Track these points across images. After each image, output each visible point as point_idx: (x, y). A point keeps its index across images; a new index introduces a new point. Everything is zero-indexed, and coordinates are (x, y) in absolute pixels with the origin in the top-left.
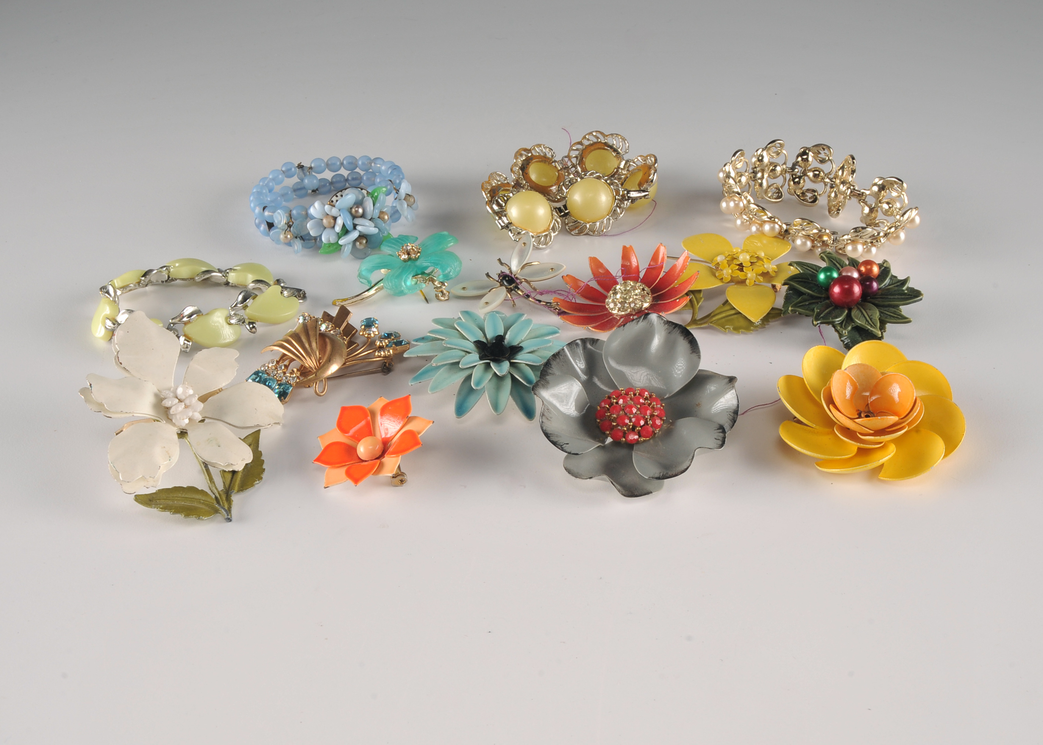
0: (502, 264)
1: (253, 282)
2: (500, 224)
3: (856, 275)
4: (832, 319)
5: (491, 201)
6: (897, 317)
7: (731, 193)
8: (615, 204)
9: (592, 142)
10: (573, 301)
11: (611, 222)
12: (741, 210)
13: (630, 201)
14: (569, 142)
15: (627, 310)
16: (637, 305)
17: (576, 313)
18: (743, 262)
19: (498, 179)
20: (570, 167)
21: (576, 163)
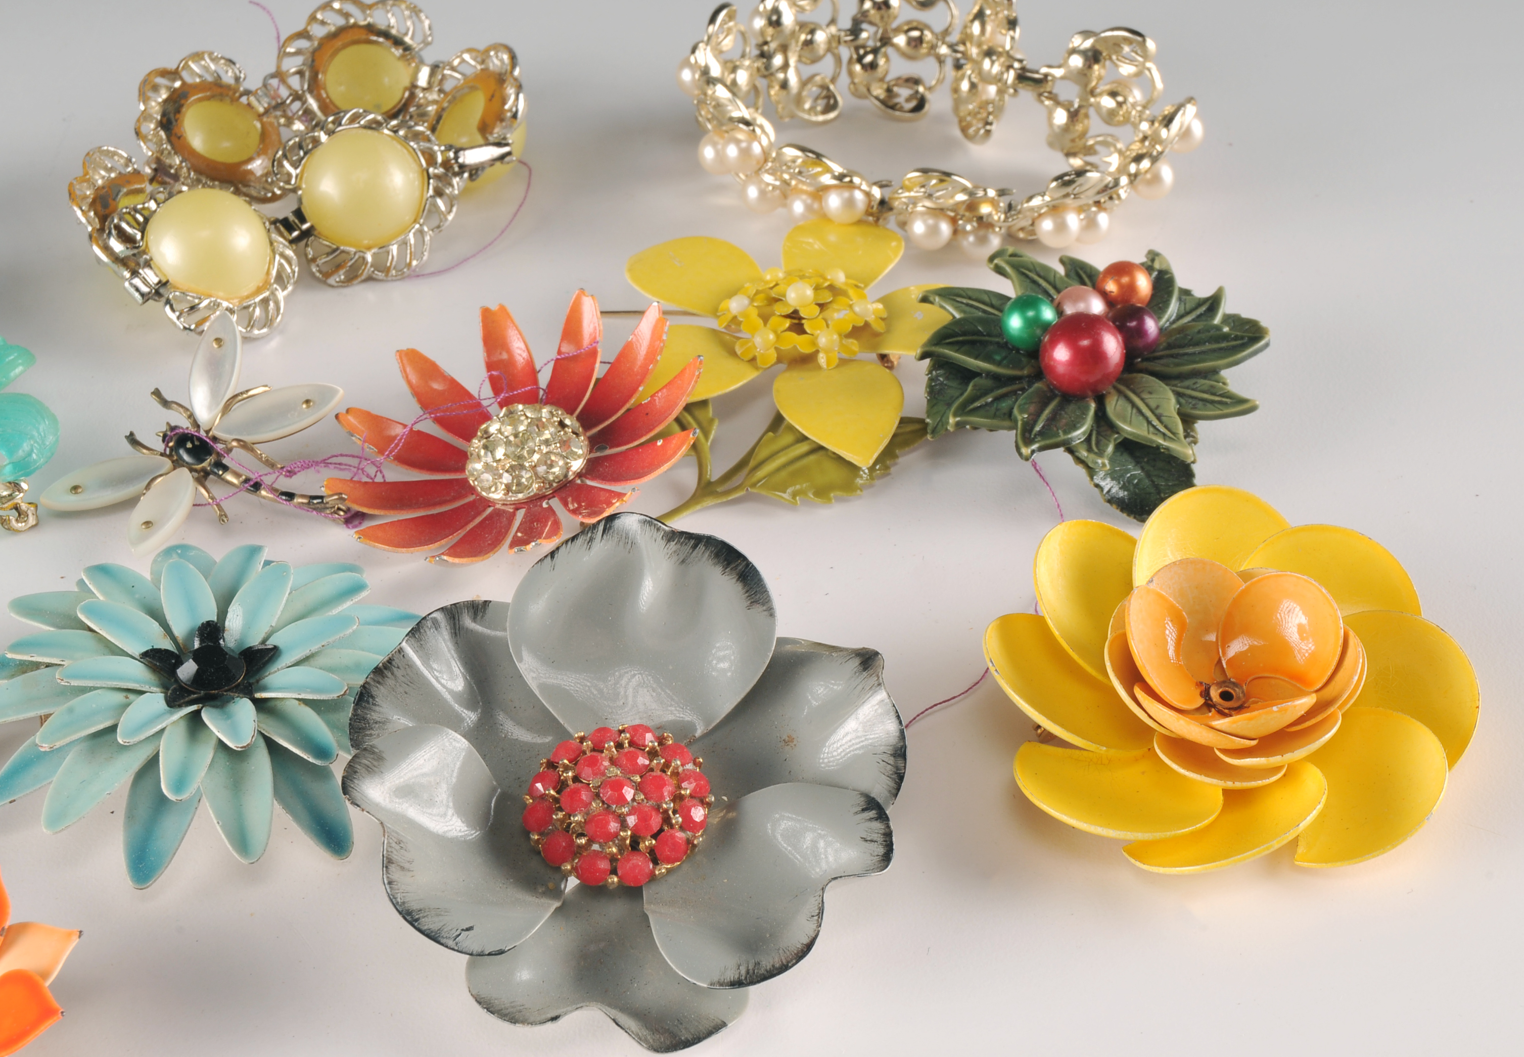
0: (166, 403)
2: (137, 290)
3: (1097, 306)
4: (1066, 432)
5: (101, 230)
6: (1220, 403)
7: (725, 121)
8: (431, 192)
9: (333, 29)
10: (379, 479)
11: (427, 238)
12: (758, 162)
13: (466, 175)
14: (275, 35)
15: (529, 488)
16: (553, 470)
17: (392, 512)
18: (798, 308)
19: (109, 165)
20: (288, 102)
21: (302, 89)
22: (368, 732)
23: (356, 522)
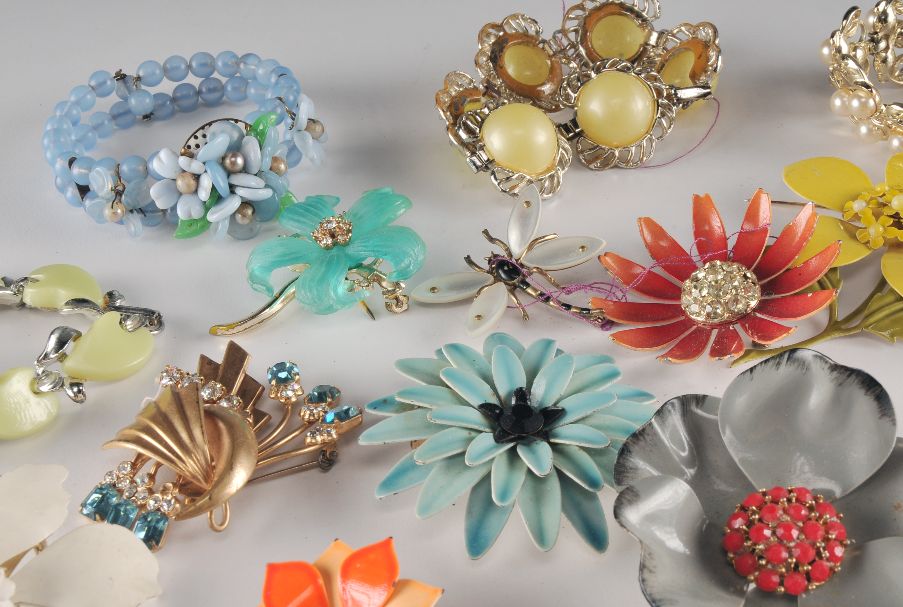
0: (492, 240)
1: (67, 303)
2: (474, 164)
5: (454, 124)
7: (851, 84)
8: (659, 115)
9: (598, 4)
10: (624, 300)
11: (654, 144)
12: (872, 112)
13: (681, 105)
14: (563, 6)
15: (722, 316)
16: (739, 306)
17: (631, 322)
18: (899, 212)
19: (460, 83)
20: (568, 48)
21: (576, 42)
22: (626, 475)
23: (608, 327)
